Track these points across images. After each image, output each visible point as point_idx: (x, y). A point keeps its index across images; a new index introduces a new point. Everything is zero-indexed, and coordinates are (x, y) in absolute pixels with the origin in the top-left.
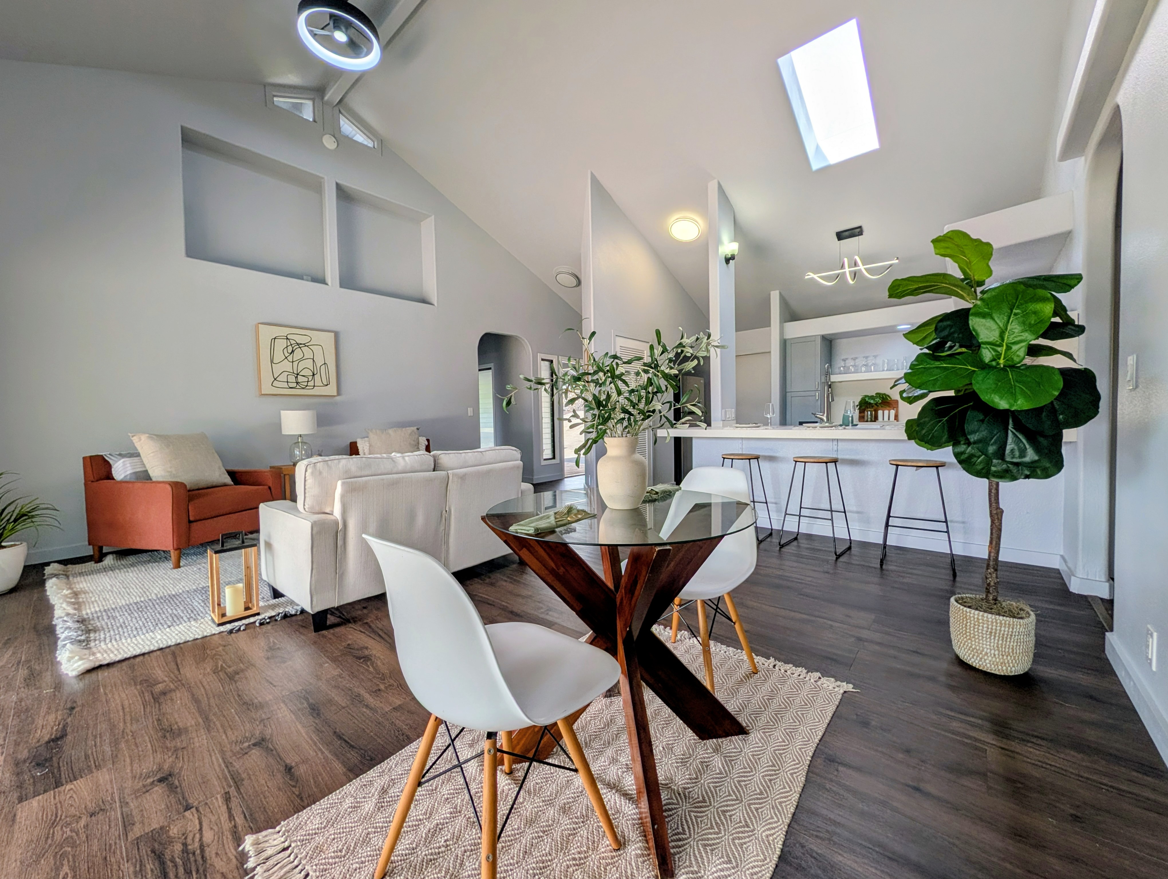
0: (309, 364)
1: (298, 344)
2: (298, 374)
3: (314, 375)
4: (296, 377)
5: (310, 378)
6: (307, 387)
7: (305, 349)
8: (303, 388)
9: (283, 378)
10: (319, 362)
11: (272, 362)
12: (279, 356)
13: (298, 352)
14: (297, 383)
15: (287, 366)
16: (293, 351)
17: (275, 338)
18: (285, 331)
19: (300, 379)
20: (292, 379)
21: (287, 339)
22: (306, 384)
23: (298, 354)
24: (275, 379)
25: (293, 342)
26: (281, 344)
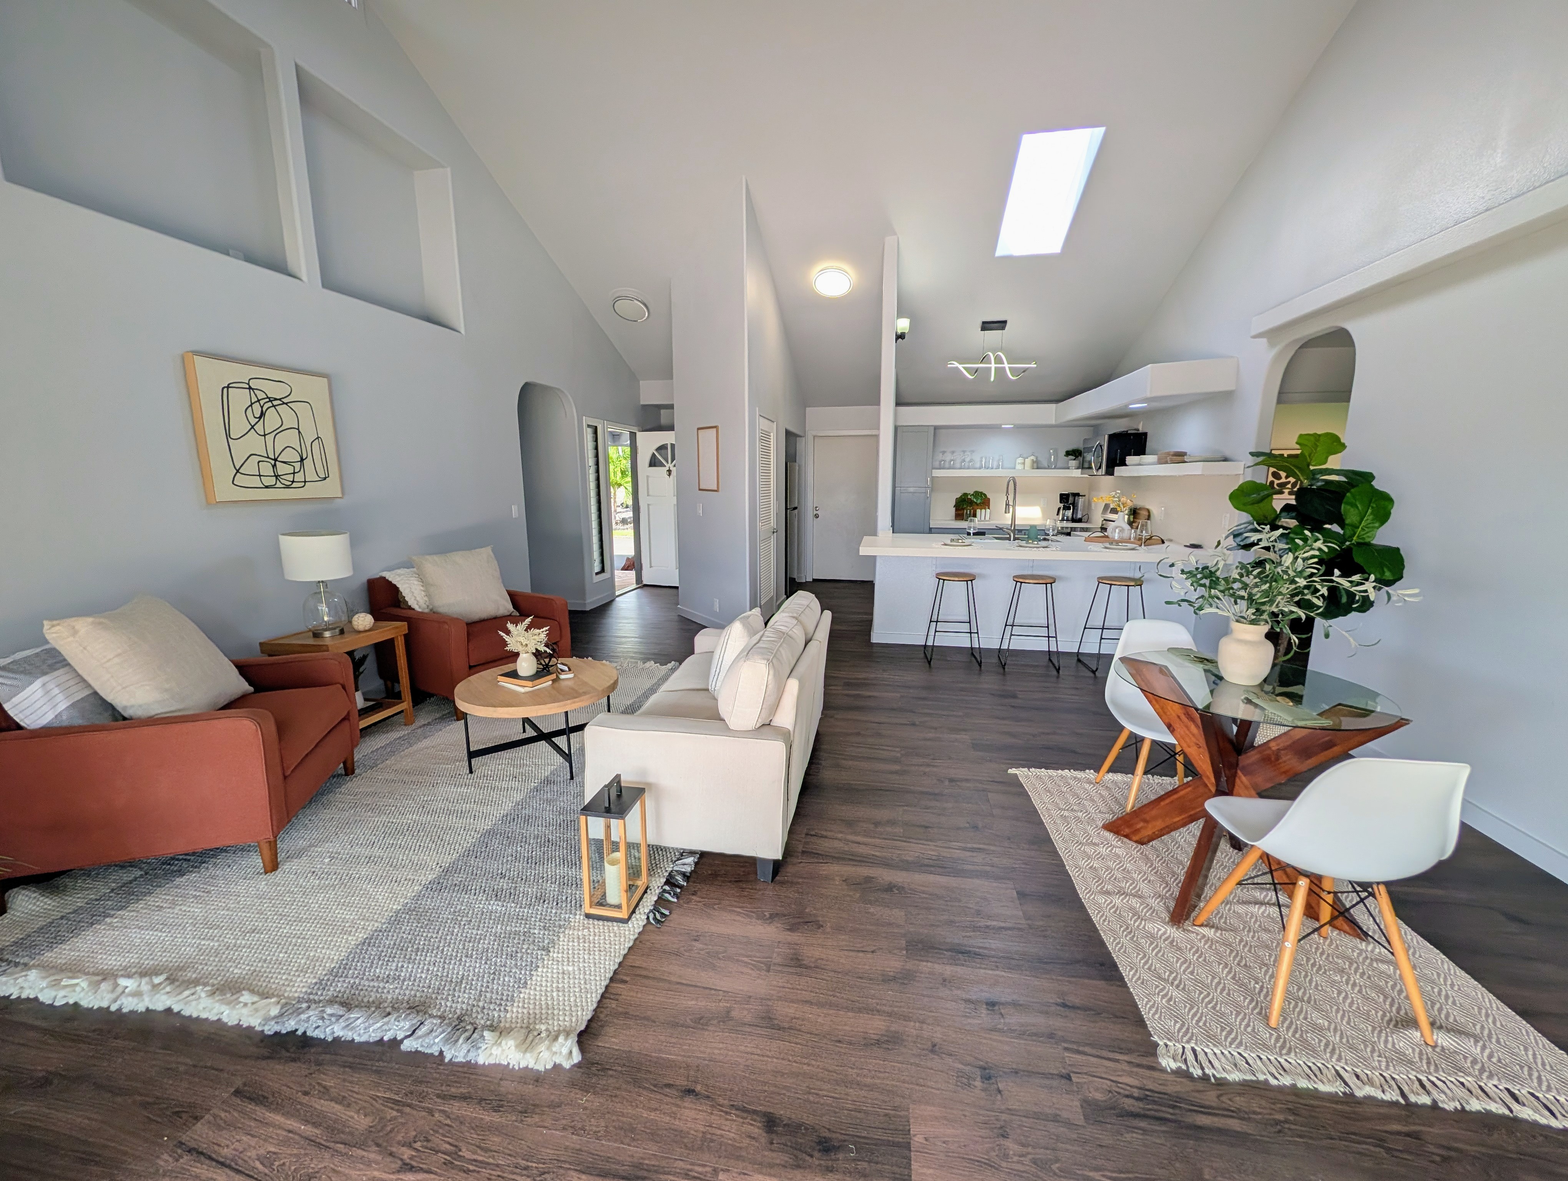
0: (291, 438)
1: (271, 400)
2: (276, 460)
3: (302, 460)
4: (274, 466)
5: (297, 465)
6: (294, 485)
7: (282, 409)
8: (288, 487)
9: (251, 467)
10: (309, 437)
11: (228, 435)
12: (239, 425)
13: (271, 414)
14: (277, 477)
15: (254, 443)
16: (263, 414)
17: (228, 387)
18: (243, 373)
19: (282, 469)
20: (266, 469)
21: (250, 388)
22: (290, 478)
23: (272, 420)
24: (238, 471)
25: (261, 395)
26: (240, 399)
